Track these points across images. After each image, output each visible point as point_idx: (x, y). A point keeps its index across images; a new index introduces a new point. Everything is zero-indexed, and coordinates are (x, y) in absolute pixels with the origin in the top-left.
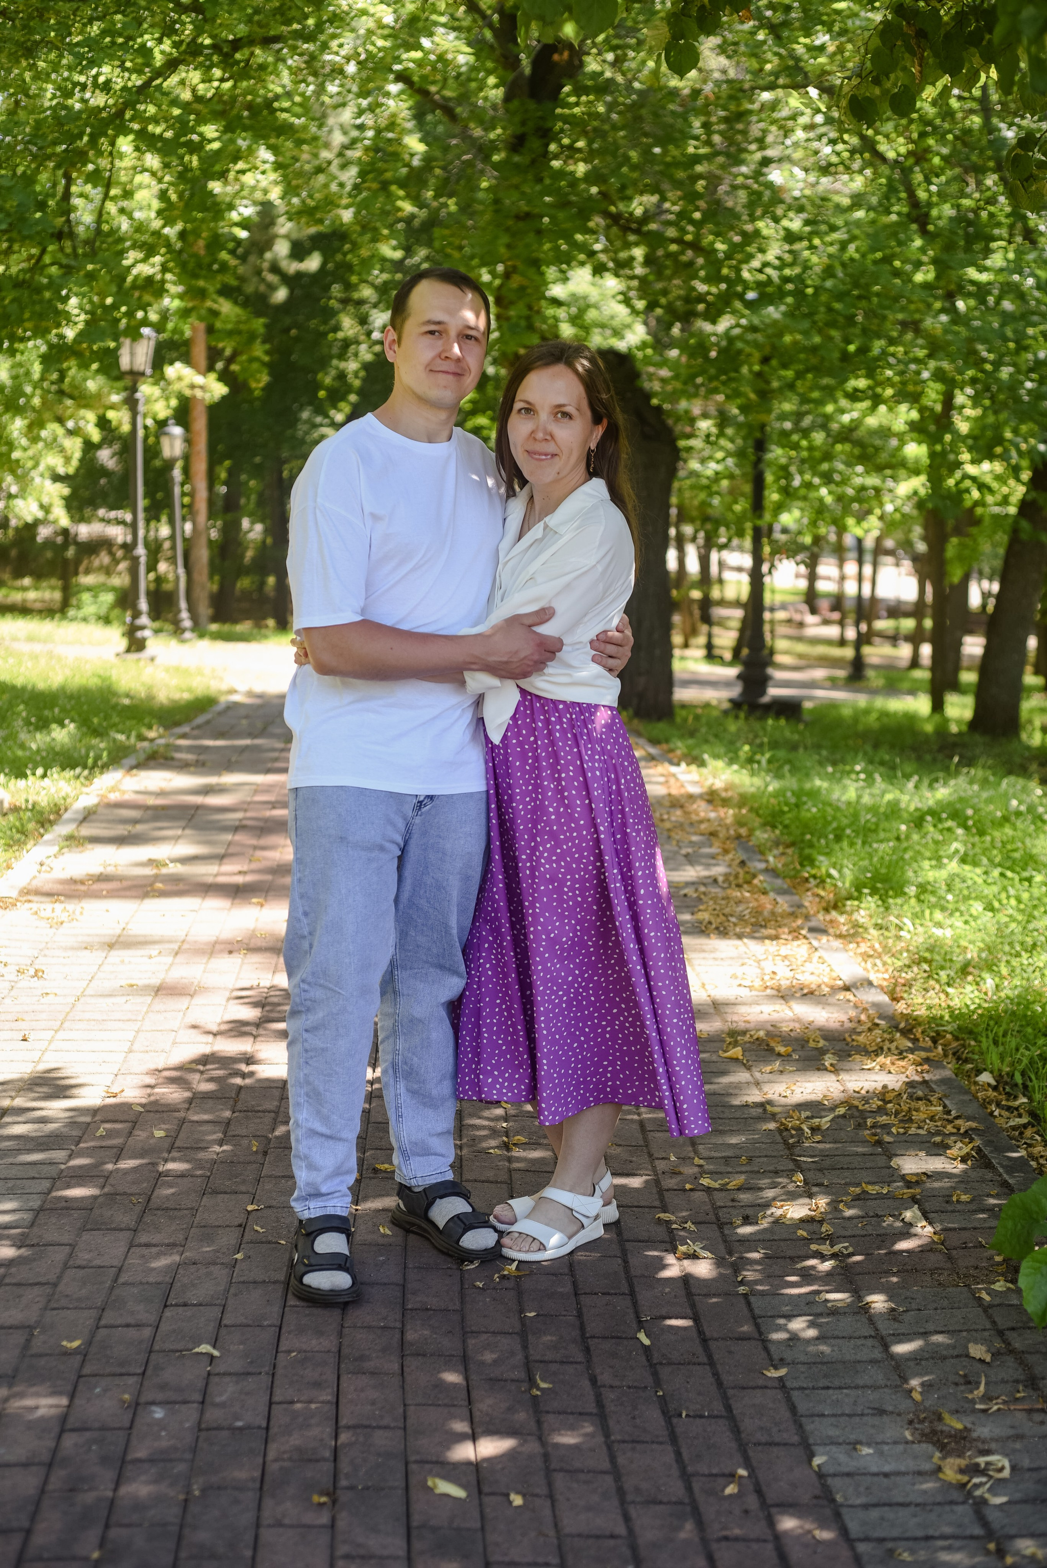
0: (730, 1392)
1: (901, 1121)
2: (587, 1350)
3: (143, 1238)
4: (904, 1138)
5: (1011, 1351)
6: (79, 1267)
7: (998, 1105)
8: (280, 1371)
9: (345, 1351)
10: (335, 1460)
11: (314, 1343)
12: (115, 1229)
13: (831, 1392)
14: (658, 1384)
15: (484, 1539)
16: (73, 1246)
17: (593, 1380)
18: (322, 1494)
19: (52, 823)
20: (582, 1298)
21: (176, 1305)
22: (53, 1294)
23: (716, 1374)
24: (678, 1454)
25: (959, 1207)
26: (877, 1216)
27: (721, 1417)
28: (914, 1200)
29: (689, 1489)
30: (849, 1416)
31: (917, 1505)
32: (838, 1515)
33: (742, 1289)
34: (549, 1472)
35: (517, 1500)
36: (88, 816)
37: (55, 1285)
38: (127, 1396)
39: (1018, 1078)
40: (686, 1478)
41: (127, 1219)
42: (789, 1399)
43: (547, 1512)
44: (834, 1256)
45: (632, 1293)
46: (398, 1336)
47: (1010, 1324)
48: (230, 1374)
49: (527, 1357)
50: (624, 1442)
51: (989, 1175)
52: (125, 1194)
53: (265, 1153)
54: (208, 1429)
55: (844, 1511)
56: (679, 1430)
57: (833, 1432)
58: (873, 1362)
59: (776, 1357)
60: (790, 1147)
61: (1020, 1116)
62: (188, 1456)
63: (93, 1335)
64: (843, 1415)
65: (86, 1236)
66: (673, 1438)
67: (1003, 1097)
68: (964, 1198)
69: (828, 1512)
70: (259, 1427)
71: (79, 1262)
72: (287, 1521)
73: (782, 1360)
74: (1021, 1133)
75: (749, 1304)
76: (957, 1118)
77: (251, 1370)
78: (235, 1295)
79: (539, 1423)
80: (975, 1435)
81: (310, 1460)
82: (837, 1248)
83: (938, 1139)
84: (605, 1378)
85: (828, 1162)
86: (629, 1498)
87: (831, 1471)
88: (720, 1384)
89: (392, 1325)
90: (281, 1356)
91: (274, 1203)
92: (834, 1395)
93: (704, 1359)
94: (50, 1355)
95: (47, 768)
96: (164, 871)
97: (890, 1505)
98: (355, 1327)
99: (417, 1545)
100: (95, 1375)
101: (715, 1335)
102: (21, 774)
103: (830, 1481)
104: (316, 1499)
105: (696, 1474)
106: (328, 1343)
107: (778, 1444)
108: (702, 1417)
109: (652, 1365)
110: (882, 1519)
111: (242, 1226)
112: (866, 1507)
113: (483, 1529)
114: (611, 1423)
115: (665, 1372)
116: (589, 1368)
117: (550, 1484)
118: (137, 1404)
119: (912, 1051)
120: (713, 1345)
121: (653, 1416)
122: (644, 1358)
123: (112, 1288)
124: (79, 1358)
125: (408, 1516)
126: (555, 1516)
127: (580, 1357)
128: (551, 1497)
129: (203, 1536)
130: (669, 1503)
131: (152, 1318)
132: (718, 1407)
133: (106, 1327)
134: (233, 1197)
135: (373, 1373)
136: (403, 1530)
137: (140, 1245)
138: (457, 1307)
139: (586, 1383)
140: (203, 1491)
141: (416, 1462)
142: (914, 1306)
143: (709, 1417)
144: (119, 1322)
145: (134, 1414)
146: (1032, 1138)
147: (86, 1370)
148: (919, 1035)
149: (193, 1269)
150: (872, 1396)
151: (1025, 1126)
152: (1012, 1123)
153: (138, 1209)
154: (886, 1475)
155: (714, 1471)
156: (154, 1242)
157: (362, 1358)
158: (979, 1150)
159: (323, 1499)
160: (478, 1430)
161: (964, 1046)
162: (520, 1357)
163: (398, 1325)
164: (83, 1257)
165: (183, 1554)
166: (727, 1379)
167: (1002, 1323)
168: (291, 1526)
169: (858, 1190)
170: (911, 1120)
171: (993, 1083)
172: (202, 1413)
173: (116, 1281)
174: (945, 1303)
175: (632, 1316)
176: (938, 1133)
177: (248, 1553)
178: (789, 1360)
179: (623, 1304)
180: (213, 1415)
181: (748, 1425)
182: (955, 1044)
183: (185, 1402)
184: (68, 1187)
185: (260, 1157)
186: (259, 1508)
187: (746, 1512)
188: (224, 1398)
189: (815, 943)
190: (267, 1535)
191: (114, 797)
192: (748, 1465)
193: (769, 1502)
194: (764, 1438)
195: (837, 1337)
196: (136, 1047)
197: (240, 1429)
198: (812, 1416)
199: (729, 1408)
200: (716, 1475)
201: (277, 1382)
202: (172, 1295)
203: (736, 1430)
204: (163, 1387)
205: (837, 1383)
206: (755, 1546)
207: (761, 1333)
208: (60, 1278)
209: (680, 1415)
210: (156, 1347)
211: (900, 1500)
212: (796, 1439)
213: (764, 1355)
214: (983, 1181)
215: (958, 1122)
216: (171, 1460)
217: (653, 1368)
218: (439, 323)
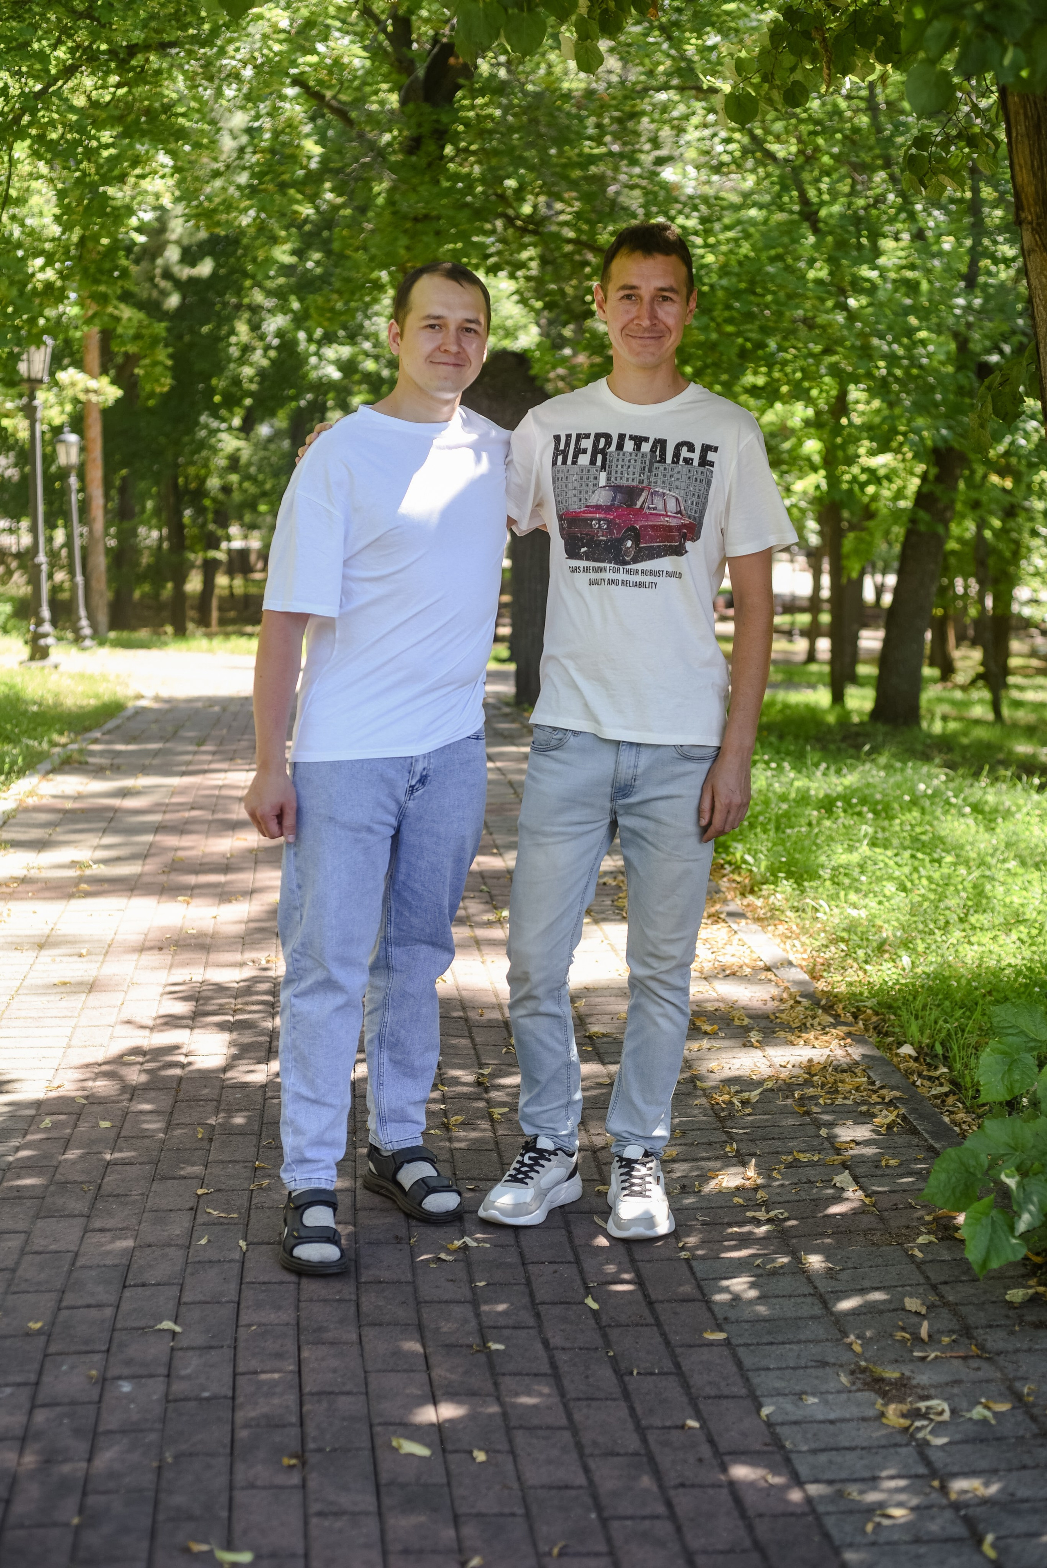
0: (678, 1351)
1: (828, 1093)
2: (538, 1315)
3: (97, 1224)
4: (831, 1108)
5: (946, 1304)
6: (36, 1253)
7: (920, 1075)
8: (241, 1345)
9: (304, 1323)
10: (301, 1424)
11: (272, 1317)
12: (68, 1216)
13: (774, 1347)
14: (608, 1345)
15: (451, 1494)
16: (28, 1233)
17: (546, 1343)
18: (291, 1456)
20: (530, 1267)
21: (135, 1286)
22: (12, 1279)
23: (663, 1334)
24: (632, 1410)
25: (888, 1171)
26: (810, 1182)
27: (671, 1373)
28: (844, 1166)
29: (644, 1441)
30: (794, 1368)
31: (863, 1448)
32: (788, 1461)
33: (684, 1254)
34: (509, 1430)
35: (480, 1456)
36: (6, 820)
37: (14, 1271)
38: (94, 1372)
39: (939, 1049)
40: (641, 1431)
41: (79, 1206)
42: (735, 1355)
43: (510, 1467)
44: (769, 1221)
45: (578, 1262)
46: (353, 1309)
47: (943, 1279)
48: (193, 1348)
49: (480, 1324)
50: (579, 1399)
51: (916, 1141)
52: (75, 1182)
53: (211, 1140)
54: (176, 1401)
55: (793, 1456)
56: (631, 1387)
57: (779, 1384)
58: (813, 1318)
59: (720, 1316)
60: (722, 1120)
61: (941, 1085)
62: (158, 1426)
63: (55, 1316)
64: (787, 1368)
65: (40, 1224)
66: (626, 1395)
67: (924, 1067)
68: (893, 1162)
69: (778, 1458)
70: (225, 1397)
71: (36, 1248)
72: (259, 1483)
73: (726, 1319)
74: (943, 1102)
75: (691, 1268)
76: (882, 1088)
77: (214, 1343)
78: (192, 1274)
79: (496, 1384)
80: (914, 1382)
81: (277, 1426)
82: (772, 1214)
83: (864, 1108)
84: (556, 1340)
85: (759, 1133)
86: (588, 1451)
87: (780, 1420)
88: (667, 1343)
89: (347, 1297)
90: (241, 1330)
91: (223, 1187)
92: (778, 1350)
93: (651, 1320)
94: (15, 1336)
96: (88, 872)
97: (837, 1449)
98: (311, 1300)
99: (387, 1501)
100: (60, 1354)
101: (661, 1298)
103: (778, 1429)
104: (287, 1461)
105: (651, 1427)
106: (286, 1316)
107: (727, 1397)
108: (652, 1374)
109: (601, 1328)
110: (831, 1462)
111: (194, 1210)
112: (814, 1452)
113: (449, 1484)
114: (566, 1382)
115: (614, 1334)
116: (540, 1332)
117: (510, 1441)
118: (104, 1379)
119: (834, 1026)
120: (659, 1307)
121: (605, 1374)
122: (593, 1322)
123: (70, 1271)
124: (43, 1338)
125: (376, 1474)
126: (517, 1470)
127: (532, 1322)
128: (512, 1452)
129: (178, 1500)
130: (626, 1454)
131: (113, 1299)
132: (668, 1365)
133: (67, 1308)
134: (183, 1182)
135: (332, 1344)
136: (372, 1488)
137: (94, 1230)
138: (409, 1278)
139: (539, 1346)
140: (177, 1457)
141: (380, 1424)
142: (850, 1265)
143: (659, 1374)
144: (79, 1303)
145: (102, 1389)
146: (954, 1105)
147: (52, 1349)
148: (840, 1011)
149: (148, 1251)
150: (813, 1349)
151: (946, 1095)
152: (933, 1092)
153: (90, 1196)
154: (832, 1422)
155: (668, 1424)
156: (108, 1226)
157: (320, 1329)
158: (904, 1118)
159: (293, 1462)
160: (438, 1393)
161: (884, 1020)
162: (473, 1324)
163: (354, 1297)
164: (38, 1243)
165: (161, 1517)
166: (675, 1339)
167: (935, 1278)
168: (264, 1488)
169: (790, 1158)
170: (837, 1091)
171: (914, 1054)
172: (169, 1385)
173: (73, 1264)
174: (880, 1261)
175: (579, 1282)
176: (864, 1103)
177: (225, 1514)
178: (733, 1319)
179: (569, 1271)
180: (178, 1387)
181: (697, 1380)
182: (874, 1019)
183: (151, 1376)
184: (19, 1177)
185: (205, 1144)
186: (231, 1472)
187: (700, 1460)
188: (188, 1371)
189: (735, 926)
190: (240, 1496)
191: (31, 801)
192: (698, 1416)
193: (722, 1450)
194: (713, 1393)
195: (777, 1296)
196: (73, 1043)
197: (207, 1399)
198: (758, 1369)
199: (678, 1365)
200: (669, 1428)
201: (240, 1355)
202: (130, 1276)
203: (686, 1386)
204: (129, 1362)
205: (780, 1339)
206: (711, 1491)
207: (704, 1295)
208: (18, 1263)
209: (631, 1373)
210: (119, 1325)
211: (847, 1444)
212: (743, 1392)
213: (708, 1315)
214: (910, 1146)
215: (883, 1092)
216: (142, 1431)
217: (603, 1330)
218: (438, 318)
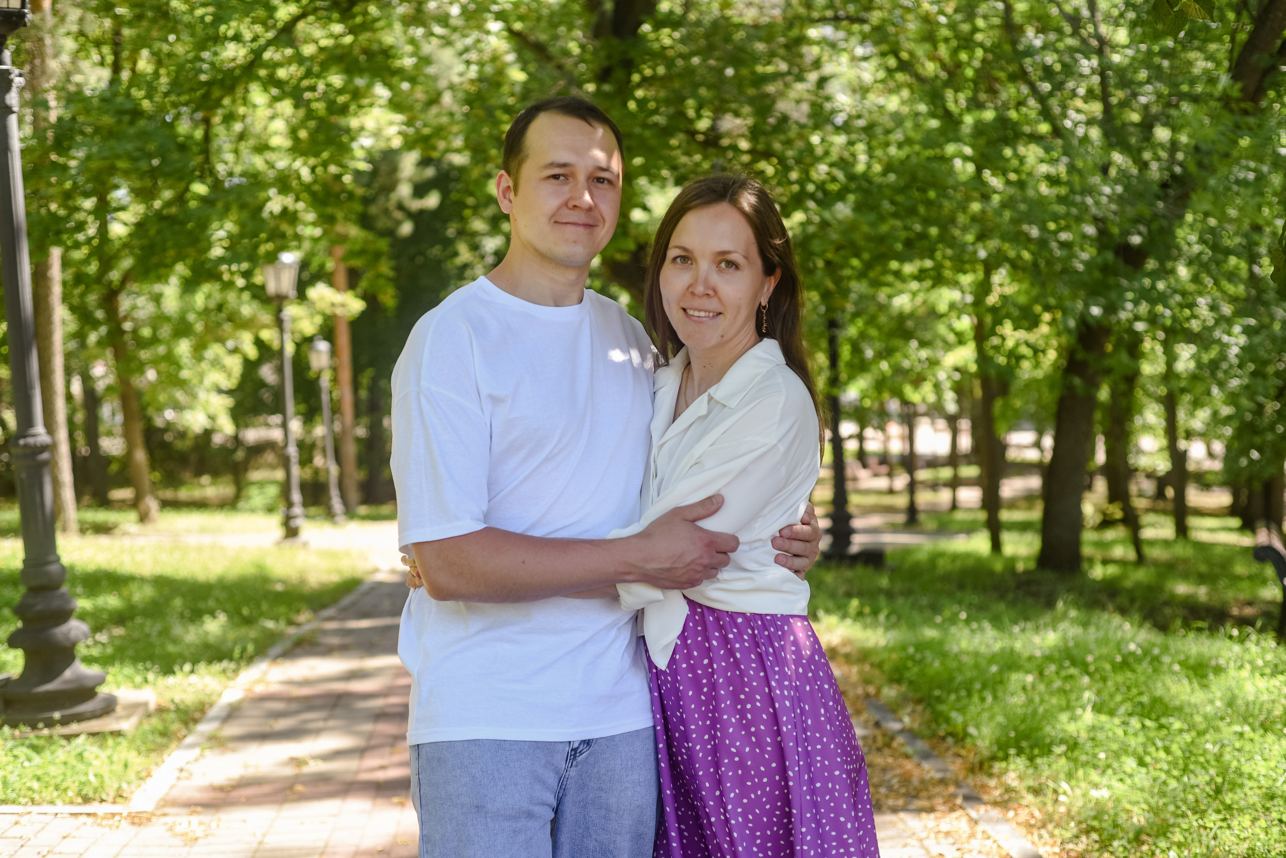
19: (196, 721)
36: (232, 713)
95: (195, 662)
96: (306, 770)
102: (168, 670)
189: (973, 814)
191: (260, 689)
218: (564, 165)
